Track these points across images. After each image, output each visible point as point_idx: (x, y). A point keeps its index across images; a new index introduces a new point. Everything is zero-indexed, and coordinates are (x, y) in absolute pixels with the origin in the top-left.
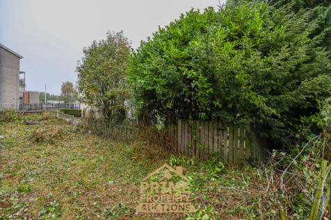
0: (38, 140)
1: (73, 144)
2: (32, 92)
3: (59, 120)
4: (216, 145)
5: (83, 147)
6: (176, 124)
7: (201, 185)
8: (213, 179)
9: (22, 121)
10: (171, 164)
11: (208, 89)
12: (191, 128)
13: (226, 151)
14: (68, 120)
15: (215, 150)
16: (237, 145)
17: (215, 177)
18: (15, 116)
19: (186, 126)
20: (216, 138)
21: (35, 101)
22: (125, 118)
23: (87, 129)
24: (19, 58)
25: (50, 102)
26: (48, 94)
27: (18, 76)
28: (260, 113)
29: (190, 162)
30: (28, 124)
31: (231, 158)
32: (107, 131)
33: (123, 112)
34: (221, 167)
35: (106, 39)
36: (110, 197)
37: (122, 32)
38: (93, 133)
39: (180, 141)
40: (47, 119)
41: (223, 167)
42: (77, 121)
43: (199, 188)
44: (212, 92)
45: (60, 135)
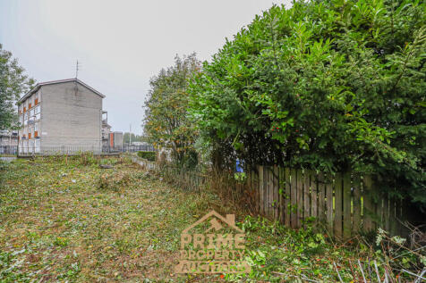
0: (103, 186)
1: (139, 192)
2: (117, 133)
3: (134, 164)
4: (314, 206)
5: (146, 197)
6: (257, 172)
7: (271, 269)
8: (296, 261)
9: (98, 165)
10: (244, 229)
11: (285, 119)
12: (278, 178)
13: (331, 217)
14: (141, 164)
15: (314, 215)
16: (349, 209)
17: (301, 259)
18: (92, 159)
19: (271, 176)
20: (314, 196)
21: (119, 143)
22: (196, 163)
23: (159, 175)
24: (102, 97)
25: (135, 143)
26: (133, 135)
27: (101, 117)
28: (377, 158)
29: (271, 230)
30: (102, 168)
31: (339, 229)
32: (178, 178)
33: (195, 155)
34: (319, 242)
35: (174, 65)
36: (139, 267)
37: (194, 55)
38: (164, 181)
39: (262, 197)
40: (121, 163)
41: (323, 242)
42: (151, 165)
43: (267, 274)
44: (292, 125)
45: (126, 181)
